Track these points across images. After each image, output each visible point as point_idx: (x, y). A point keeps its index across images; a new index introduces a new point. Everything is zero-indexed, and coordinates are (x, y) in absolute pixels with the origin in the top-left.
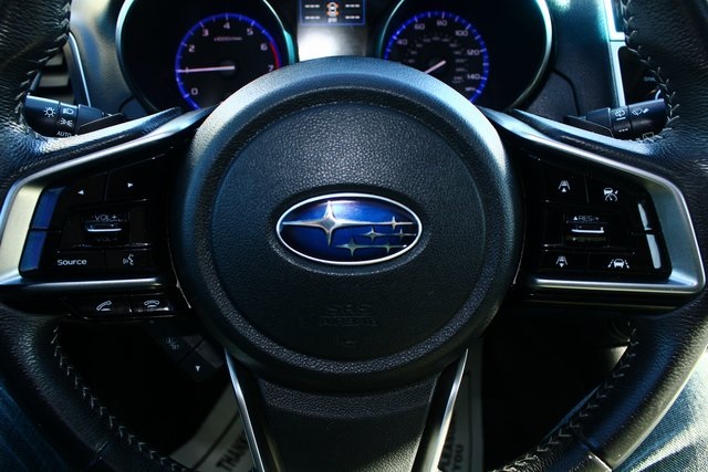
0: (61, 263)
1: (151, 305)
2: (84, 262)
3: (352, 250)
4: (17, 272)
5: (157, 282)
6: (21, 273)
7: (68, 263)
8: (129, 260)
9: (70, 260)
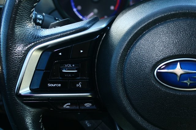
0: (49, 85)
1: (88, 105)
2: (60, 85)
3: (189, 83)
4: (29, 89)
5: (90, 95)
6: (30, 89)
7: (53, 85)
8: (79, 85)
9: (54, 84)
